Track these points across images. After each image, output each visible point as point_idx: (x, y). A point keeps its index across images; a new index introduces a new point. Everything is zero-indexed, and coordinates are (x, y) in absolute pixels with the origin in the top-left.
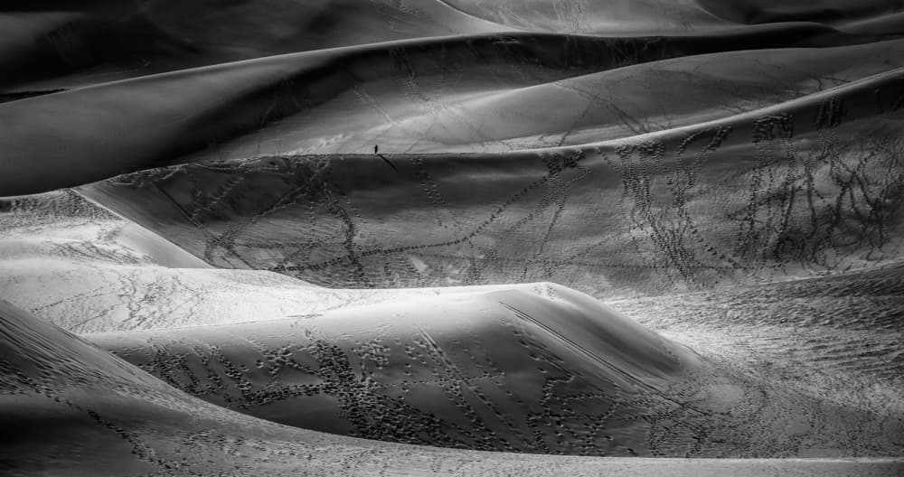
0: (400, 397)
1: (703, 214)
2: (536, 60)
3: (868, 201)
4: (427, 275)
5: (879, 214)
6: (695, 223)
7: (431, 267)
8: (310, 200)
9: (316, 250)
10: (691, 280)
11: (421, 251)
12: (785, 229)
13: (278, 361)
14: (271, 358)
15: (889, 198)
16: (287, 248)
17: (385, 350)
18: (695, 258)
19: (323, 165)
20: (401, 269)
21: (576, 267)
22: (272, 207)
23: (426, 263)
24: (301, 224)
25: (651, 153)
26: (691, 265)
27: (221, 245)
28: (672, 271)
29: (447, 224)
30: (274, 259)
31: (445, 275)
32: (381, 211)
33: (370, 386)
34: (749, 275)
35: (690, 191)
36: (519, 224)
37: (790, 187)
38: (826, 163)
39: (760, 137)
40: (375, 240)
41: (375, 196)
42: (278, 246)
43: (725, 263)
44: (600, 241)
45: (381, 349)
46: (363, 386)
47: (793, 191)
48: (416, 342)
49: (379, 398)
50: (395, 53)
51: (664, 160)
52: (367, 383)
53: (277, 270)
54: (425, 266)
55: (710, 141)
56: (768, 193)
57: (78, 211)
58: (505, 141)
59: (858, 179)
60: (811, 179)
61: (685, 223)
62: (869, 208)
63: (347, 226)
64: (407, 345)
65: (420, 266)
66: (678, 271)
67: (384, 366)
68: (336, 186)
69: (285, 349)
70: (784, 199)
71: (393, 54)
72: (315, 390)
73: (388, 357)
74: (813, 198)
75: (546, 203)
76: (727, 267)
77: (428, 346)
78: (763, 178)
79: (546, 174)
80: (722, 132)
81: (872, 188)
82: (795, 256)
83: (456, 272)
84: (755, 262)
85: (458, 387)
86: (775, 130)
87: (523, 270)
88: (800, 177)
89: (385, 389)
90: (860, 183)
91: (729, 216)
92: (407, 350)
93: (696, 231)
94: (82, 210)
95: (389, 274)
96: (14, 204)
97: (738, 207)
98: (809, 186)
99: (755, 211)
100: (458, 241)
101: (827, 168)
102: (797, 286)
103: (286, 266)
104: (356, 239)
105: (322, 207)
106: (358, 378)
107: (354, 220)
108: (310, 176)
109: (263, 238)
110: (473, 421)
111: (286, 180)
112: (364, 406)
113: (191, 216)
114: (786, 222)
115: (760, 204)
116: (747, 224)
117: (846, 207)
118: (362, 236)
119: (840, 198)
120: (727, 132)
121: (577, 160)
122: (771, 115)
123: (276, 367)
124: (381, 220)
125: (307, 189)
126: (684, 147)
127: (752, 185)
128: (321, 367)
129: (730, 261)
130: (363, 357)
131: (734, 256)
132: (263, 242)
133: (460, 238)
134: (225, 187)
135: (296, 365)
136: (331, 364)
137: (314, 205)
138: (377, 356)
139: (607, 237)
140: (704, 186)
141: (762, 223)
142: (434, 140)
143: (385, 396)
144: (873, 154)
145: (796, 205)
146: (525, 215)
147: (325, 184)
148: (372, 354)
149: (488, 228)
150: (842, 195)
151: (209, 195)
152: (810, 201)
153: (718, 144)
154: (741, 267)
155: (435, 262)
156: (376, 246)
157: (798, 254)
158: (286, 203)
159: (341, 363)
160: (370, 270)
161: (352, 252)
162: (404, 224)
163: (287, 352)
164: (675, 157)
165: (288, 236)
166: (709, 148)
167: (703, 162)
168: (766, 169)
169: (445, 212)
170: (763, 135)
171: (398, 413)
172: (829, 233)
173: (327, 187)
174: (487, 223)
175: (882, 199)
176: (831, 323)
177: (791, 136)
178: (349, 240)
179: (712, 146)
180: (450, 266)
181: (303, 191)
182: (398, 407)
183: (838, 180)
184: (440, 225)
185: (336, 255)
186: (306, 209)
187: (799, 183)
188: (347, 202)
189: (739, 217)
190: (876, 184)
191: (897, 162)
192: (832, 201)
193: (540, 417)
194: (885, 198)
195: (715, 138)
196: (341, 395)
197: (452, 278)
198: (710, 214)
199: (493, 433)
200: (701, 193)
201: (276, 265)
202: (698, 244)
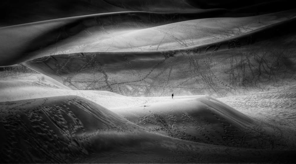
0: (184, 131)
1: (217, 71)
2: (141, 21)
3: (269, 67)
4: (133, 91)
5: (273, 72)
6: (215, 74)
7: (134, 89)
8: (92, 67)
9: (97, 83)
10: (218, 93)
11: (130, 83)
12: (244, 76)
13: (145, 120)
14: (142, 120)
15: (275, 67)
16: (88, 83)
17: (175, 117)
18: (218, 86)
19: (94, 56)
20: (125, 89)
21: (180, 89)
22: (80, 69)
23: (132, 87)
24: (91, 75)
25: (196, 52)
26: (217, 88)
27: (67, 81)
28: (211, 90)
29: (136, 75)
30: (84, 86)
31: (139, 91)
32: (115, 70)
33: (174, 128)
34: (237, 91)
35: (211, 64)
36: (159, 75)
37: (243, 63)
38: (253, 55)
39: (230, 47)
40: (114, 80)
41: (112, 65)
42: (85, 82)
43: (228, 88)
44: (186, 80)
45: (173, 117)
46: (172, 128)
47: (244, 64)
48: (183, 114)
49: (178, 132)
50: (97, 18)
51: (201, 54)
52: (172, 127)
53: (86, 89)
54: (132, 88)
55: (215, 48)
56: (236, 65)
57: (26, 71)
58: (139, 47)
59: (264, 61)
60: (249, 60)
61: (212, 74)
62: (269, 70)
63: (105, 75)
64: (181, 115)
65: (130, 88)
66: (213, 90)
67: (176, 122)
68: (99, 63)
69: (145, 117)
70: (242, 67)
71: (96, 18)
72: (158, 129)
73: (176, 119)
74: (251, 66)
75: (166, 68)
76: (228, 89)
77: (186, 115)
78: (233, 60)
79: (164, 58)
80: (218, 45)
81: (269, 63)
82: (250, 85)
83: (142, 90)
84: (237, 87)
85: (199, 128)
86: (235, 45)
87: (163, 89)
88: (245, 60)
89: (178, 129)
90: (265, 62)
91: (225, 72)
92: (181, 117)
93: (216, 77)
94: (27, 71)
95: (121, 91)
96: (4, 69)
97: (227, 69)
98: (249, 63)
99: (233, 71)
100: (141, 80)
101: (253, 57)
102: (263, 95)
103: (88, 88)
104: (108, 79)
105: (96, 69)
106: (170, 125)
107: (107, 73)
108: (90, 59)
109: (79, 79)
110: (207, 139)
111: (83, 60)
112: (174, 134)
113: (56, 72)
114: (244, 74)
115: (234, 69)
116: (232, 75)
117: (262, 69)
118: (110, 79)
119: (260, 67)
120: (219, 46)
121: (173, 54)
122: (233, 40)
123: (144, 122)
124: (115, 73)
125: (90, 63)
126: (207, 50)
127: (231, 62)
128: (158, 122)
129: (229, 86)
130: (169, 119)
131: (230, 85)
132: (80, 81)
133: (141, 79)
134: (65, 63)
135: (150, 122)
136: (160, 121)
137: (93, 69)
138: (173, 119)
139: (188, 79)
140: (215, 63)
141: (236, 74)
142: (115, 47)
143: (179, 131)
144: (266, 52)
145: (246, 69)
146: (160, 72)
147: (96, 62)
148: (171, 118)
149: (149, 76)
150: (260, 65)
151: (61, 65)
152: (250, 68)
153: (217, 49)
154: (233, 89)
155: (135, 87)
156: (115, 82)
157: (250, 84)
158: (85, 68)
159: (163, 121)
160: (115, 90)
161: (108, 84)
162: (123, 75)
163: (146, 118)
164: (204, 53)
165: (87, 79)
166: (215, 51)
167: (213, 55)
168: (234, 57)
169: (135, 71)
170: (231, 46)
171: (185, 136)
172: (259, 78)
173: (96, 63)
174: (148, 74)
175: (273, 67)
176: (282, 107)
177: (240, 47)
178: (106, 80)
179: (215, 50)
180: (140, 88)
181: (89, 64)
182: (184, 134)
183: (257, 61)
184: (134, 75)
185: (103, 85)
186: (91, 70)
187: (245, 62)
188: (103, 68)
189: (228, 72)
190: (270, 62)
191: (275, 55)
192: (257, 67)
193: (225, 138)
194: (274, 67)
195: (216, 47)
196: (167, 131)
197: (141, 92)
198: (219, 72)
199: (214, 142)
200: (215, 65)
201: (85, 88)
202: (218, 81)
